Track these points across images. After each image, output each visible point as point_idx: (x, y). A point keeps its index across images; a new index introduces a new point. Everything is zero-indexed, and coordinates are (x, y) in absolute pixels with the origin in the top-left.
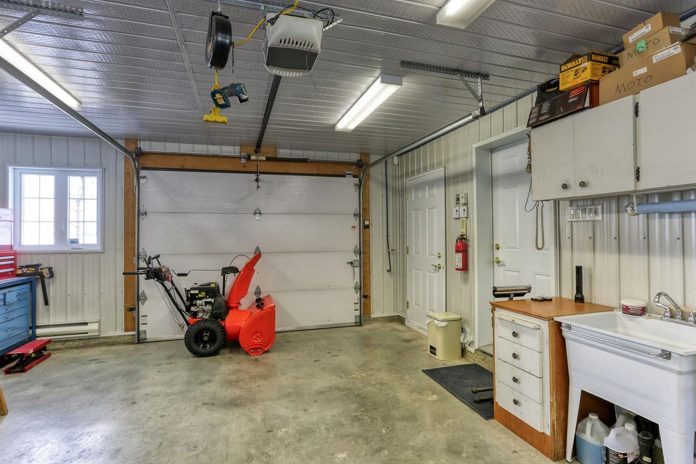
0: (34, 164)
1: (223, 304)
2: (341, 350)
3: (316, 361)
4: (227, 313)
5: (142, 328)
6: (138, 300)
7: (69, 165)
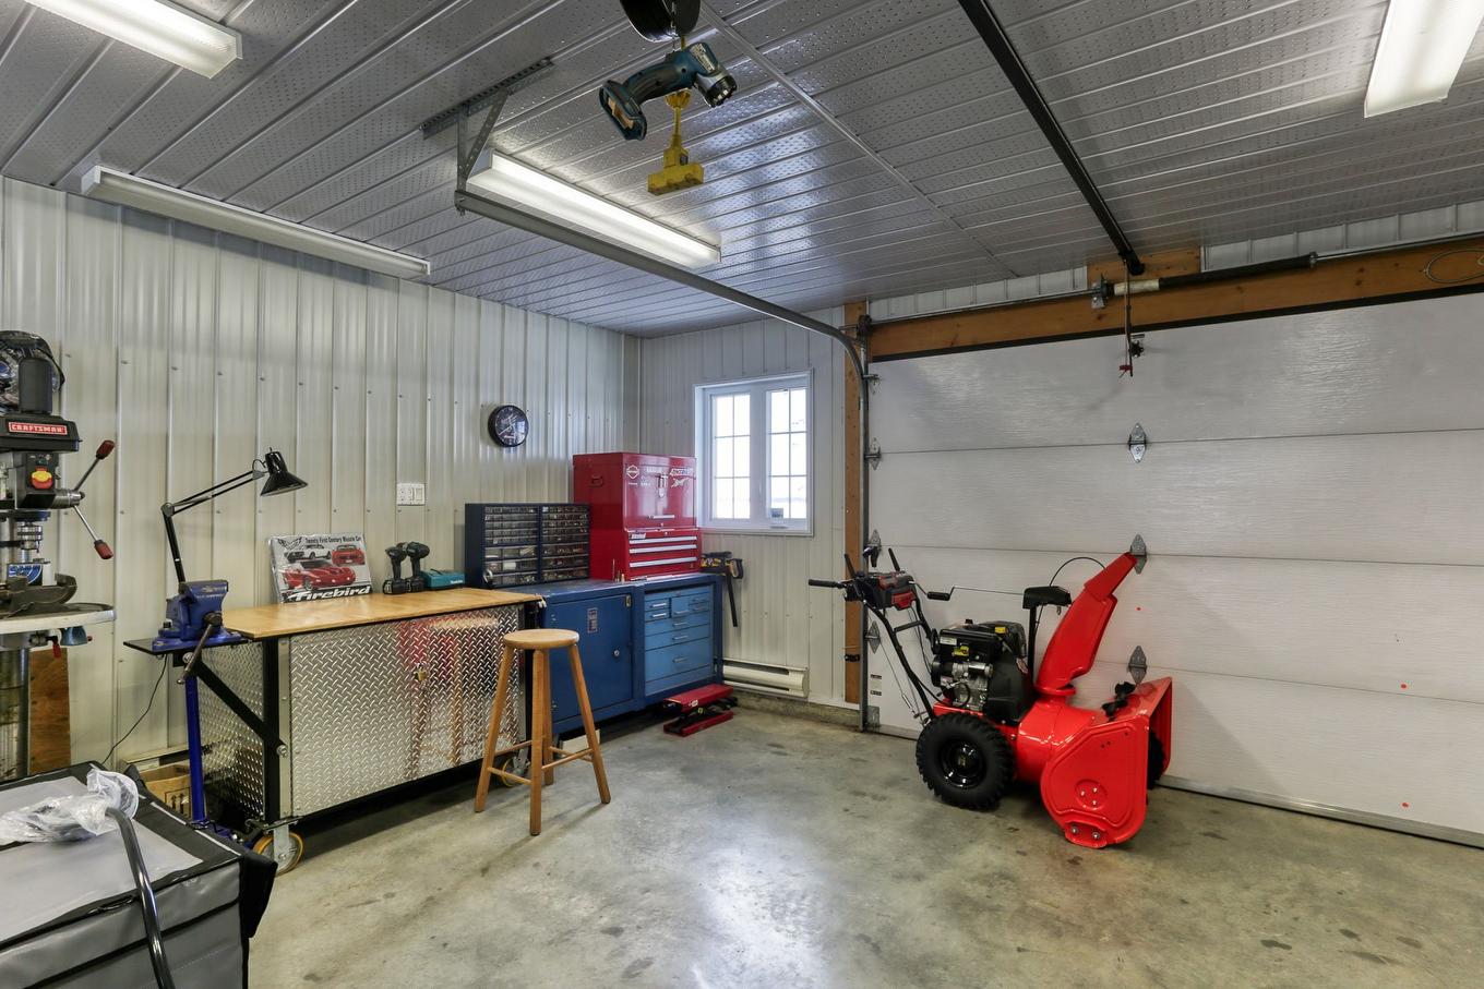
0: (723, 378)
1: (1017, 683)
2: (1417, 945)
3: (1270, 944)
4: (1025, 707)
5: (872, 701)
6: (865, 640)
7: (765, 372)
